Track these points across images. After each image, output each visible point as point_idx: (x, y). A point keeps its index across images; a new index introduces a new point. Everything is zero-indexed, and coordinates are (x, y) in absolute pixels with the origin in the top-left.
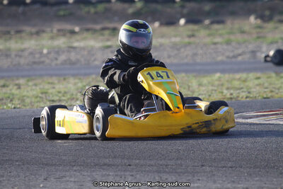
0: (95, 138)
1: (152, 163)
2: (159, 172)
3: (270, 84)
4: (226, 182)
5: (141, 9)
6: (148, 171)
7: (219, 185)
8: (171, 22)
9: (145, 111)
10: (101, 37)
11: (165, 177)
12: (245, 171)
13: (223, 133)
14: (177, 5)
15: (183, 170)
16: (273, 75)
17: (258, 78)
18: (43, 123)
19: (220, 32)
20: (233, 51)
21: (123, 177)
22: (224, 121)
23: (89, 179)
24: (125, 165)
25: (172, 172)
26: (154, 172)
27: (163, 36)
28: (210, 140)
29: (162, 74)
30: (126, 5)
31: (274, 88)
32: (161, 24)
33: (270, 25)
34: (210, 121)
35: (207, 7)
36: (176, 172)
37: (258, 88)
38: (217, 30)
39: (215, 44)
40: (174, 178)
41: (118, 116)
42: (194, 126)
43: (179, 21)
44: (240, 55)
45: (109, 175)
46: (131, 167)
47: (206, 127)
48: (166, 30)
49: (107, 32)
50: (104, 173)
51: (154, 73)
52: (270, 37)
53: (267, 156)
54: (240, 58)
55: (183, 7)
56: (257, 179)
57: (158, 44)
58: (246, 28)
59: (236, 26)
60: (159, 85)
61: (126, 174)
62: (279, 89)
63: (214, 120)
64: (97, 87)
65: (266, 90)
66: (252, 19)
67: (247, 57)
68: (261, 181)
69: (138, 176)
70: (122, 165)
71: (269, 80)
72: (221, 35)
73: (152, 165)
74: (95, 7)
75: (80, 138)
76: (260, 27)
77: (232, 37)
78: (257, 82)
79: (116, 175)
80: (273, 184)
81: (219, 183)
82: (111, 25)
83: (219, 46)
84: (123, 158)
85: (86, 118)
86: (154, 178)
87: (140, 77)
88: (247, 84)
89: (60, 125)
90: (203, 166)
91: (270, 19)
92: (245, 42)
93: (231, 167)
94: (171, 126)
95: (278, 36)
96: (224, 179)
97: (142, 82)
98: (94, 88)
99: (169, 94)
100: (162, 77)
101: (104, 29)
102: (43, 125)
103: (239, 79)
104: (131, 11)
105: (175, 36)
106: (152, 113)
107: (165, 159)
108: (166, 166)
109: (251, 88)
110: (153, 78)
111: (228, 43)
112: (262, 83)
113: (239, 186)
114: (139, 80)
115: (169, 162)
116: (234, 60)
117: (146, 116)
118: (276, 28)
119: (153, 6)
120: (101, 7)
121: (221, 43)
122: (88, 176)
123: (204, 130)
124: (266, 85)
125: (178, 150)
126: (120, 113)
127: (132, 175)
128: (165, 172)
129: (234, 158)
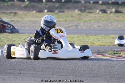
1: (31, 73)
2: (33, 77)
3: (84, 40)
5: (28, 5)
6: (28, 76)
8: (41, 11)
10: (9, 16)
12: (71, 78)
14: (43, 4)
15: (44, 77)
16: (85, 36)
17: (79, 37)
19: (62, 16)
20: (67, 25)
21: (17, 78)
24: (19, 73)
26: (31, 77)
27: (37, 17)
30: (21, 3)
31: (85, 42)
32: (36, 12)
33: (84, 14)
35: (57, 5)
36: (41, 77)
37: (78, 41)
38: (61, 15)
39: (60, 21)
43: (44, 10)
44: (71, 26)
45: (11, 77)
46: (21, 74)
48: (38, 14)
49: (12, 14)
50: (9, 76)
52: (84, 19)
53: (81, 71)
54: (71, 28)
55: (46, 4)
57: (34, 21)
58: (74, 15)
59: (69, 14)
61: (19, 77)
62: (87, 42)
65: (82, 42)
66: (76, 11)
67: (74, 27)
69: (24, 78)
70: (17, 73)
71: (83, 38)
72: (62, 18)
73: (30, 74)
74: (7, 3)
76: (80, 15)
77: (68, 19)
78: (78, 39)
79: (14, 78)
82: (14, 11)
83: (62, 22)
84: (18, 70)
86: (31, 79)
88: (73, 39)
90: (53, 75)
91: (85, 11)
92: (73, 21)
93: (65, 76)
95: (87, 19)
103: (70, 37)
104: (23, 5)
107: (36, 71)
108: (37, 74)
109: (75, 41)
111: (66, 21)
112: (80, 39)
115: (38, 72)
116: (68, 29)
118: (87, 15)
119: (33, 3)
120: (10, 3)
121: (63, 21)
122: (2, 78)
124: (82, 40)
125: (42, 67)
127: (21, 78)
128: (36, 77)
129: (67, 72)
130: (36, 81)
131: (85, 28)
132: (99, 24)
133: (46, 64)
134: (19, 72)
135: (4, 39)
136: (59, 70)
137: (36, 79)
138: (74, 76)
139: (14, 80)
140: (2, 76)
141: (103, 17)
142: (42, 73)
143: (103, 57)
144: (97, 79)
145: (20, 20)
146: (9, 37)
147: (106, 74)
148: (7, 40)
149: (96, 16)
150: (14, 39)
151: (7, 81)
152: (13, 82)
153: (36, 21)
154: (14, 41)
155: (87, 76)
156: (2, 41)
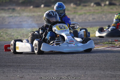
1: (29, 65)
2: (32, 69)
4: (60, 73)
6: (27, 68)
7: (57, 74)
8: (38, 6)
11: (35, 71)
12: (68, 68)
15: (42, 68)
21: (17, 71)
23: (2, 72)
24: (18, 66)
25: (37, 69)
26: (30, 68)
27: (34, 12)
28: (54, 55)
32: (34, 7)
33: (79, 8)
36: (39, 69)
40: (38, 71)
43: (41, 5)
46: (20, 67)
48: (35, 9)
49: (10, 10)
52: (79, 12)
53: (78, 62)
56: (73, 71)
58: (69, 9)
61: (18, 69)
66: (72, 5)
68: (75, 72)
70: (16, 66)
73: (29, 66)
79: (14, 70)
80: (80, 73)
81: (57, 73)
84: (17, 63)
86: (30, 71)
90: (50, 66)
91: (79, 5)
93: (63, 66)
95: (83, 12)
96: (60, 71)
101: (9, 9)
104: (20, 1)
105: (40, 12)
107: (34, 63)
108: (35, 66)
113: (66, 74)
115: (36, 64)
118: (82, 9)
122: (2, 71)
127: (20, 70)
128: (34, 69)
129: (64, 63)
130: (35, 72)
131: (80, 21)
132: (94, 17)
133: (44, 57)
134: (18, 64)
135: (3, 34)
136: (56, 61)
137: (34, 70)
138: (71, 67)
139: (13, 73)
140: (1, 69)
141: (97, 10)
142: (40, 64)
143: (98, 47)
144: (93, 68)
145: (18, 15)
146: (8, 32)
147: (101, 63)
148: (6, 35)
149: (91, 8)
150: (13, 34)
151: (6, 74)
152: (13, 74)
153: (34, 16)
154: (13, 35)
155: (83, 66)
156: (1, 36)
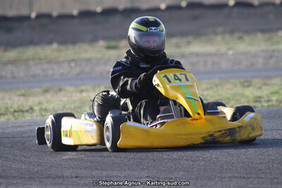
0: (106, 150)
9: (162, 118)
13: (249, 142)
18: (48, 133)
22: (250, 129)
29: (180, 77)
34: (234, 129)
41: (131, 123)
42: (216, 135)
47: (230, 135)
51: (171, 76)
60: (177, 88)
63: (239, 127)
64: (108, 92)
75: (90, 149)
85: (95, 127)
87: (156, 81)
89: (67, 136)
94: (191, 134)
97: (158, 85)
98: (104, 93)
99: (188, 99)
100: (180, 80)
102: (48, 135)
106: (169, 120)
110: (170, 82)
114: (154, 84)
117: (162, 124)
123: (228, 138)
126: (134, 121)
